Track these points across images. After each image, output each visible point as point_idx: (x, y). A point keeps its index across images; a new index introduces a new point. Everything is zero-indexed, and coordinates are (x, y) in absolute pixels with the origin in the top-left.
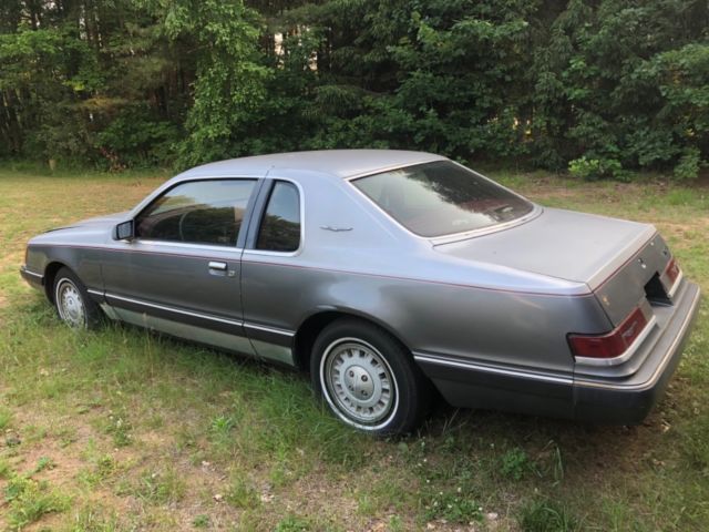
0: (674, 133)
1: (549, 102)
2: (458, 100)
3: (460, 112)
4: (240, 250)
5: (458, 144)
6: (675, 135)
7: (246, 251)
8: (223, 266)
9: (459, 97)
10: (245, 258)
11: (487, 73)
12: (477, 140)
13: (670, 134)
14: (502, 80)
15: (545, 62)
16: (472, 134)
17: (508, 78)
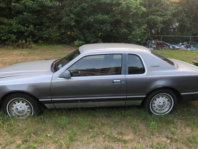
0: (95, 35)
1: (66, 25)
2: (38, 23)
3: (38, 27)
4: (124, 75)
5: (39, 36)
6: (96, 35)
7: (126, 75)
8: (119, 81)
9: (38, 22)
10: (126, 77)
11: (47, 15)
12: (46, 36)
13: (94, 35)
14: (50, 18)
15: (63, 14)
16: (44, 33)
17: (52, 18)
